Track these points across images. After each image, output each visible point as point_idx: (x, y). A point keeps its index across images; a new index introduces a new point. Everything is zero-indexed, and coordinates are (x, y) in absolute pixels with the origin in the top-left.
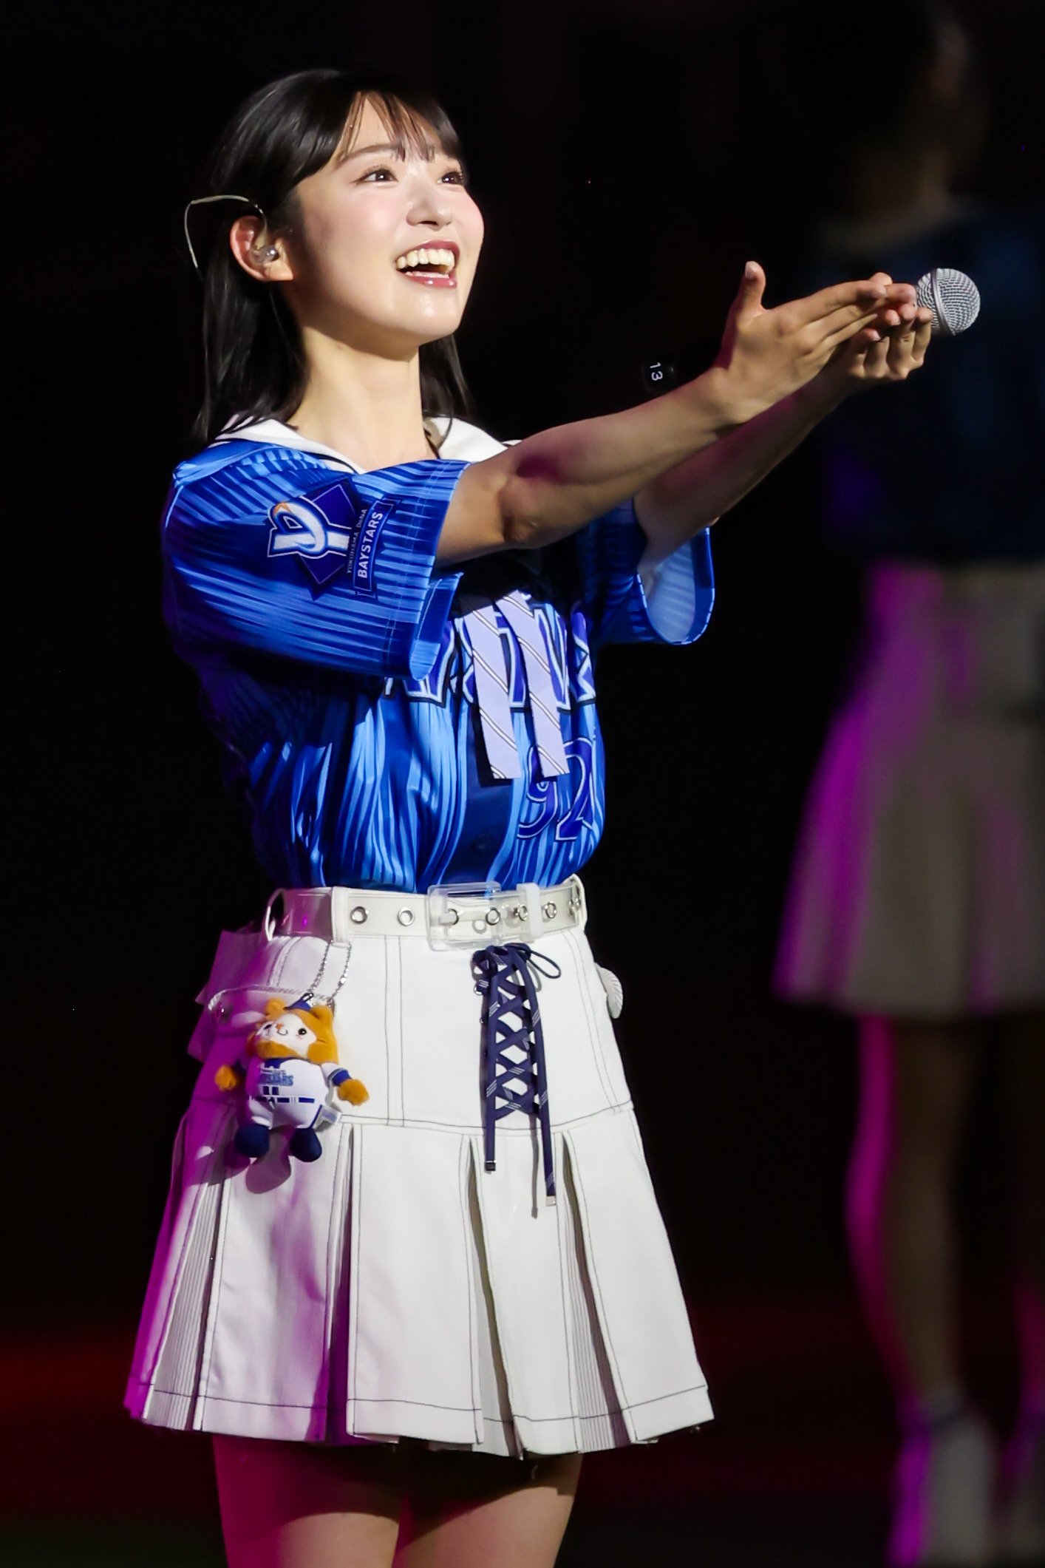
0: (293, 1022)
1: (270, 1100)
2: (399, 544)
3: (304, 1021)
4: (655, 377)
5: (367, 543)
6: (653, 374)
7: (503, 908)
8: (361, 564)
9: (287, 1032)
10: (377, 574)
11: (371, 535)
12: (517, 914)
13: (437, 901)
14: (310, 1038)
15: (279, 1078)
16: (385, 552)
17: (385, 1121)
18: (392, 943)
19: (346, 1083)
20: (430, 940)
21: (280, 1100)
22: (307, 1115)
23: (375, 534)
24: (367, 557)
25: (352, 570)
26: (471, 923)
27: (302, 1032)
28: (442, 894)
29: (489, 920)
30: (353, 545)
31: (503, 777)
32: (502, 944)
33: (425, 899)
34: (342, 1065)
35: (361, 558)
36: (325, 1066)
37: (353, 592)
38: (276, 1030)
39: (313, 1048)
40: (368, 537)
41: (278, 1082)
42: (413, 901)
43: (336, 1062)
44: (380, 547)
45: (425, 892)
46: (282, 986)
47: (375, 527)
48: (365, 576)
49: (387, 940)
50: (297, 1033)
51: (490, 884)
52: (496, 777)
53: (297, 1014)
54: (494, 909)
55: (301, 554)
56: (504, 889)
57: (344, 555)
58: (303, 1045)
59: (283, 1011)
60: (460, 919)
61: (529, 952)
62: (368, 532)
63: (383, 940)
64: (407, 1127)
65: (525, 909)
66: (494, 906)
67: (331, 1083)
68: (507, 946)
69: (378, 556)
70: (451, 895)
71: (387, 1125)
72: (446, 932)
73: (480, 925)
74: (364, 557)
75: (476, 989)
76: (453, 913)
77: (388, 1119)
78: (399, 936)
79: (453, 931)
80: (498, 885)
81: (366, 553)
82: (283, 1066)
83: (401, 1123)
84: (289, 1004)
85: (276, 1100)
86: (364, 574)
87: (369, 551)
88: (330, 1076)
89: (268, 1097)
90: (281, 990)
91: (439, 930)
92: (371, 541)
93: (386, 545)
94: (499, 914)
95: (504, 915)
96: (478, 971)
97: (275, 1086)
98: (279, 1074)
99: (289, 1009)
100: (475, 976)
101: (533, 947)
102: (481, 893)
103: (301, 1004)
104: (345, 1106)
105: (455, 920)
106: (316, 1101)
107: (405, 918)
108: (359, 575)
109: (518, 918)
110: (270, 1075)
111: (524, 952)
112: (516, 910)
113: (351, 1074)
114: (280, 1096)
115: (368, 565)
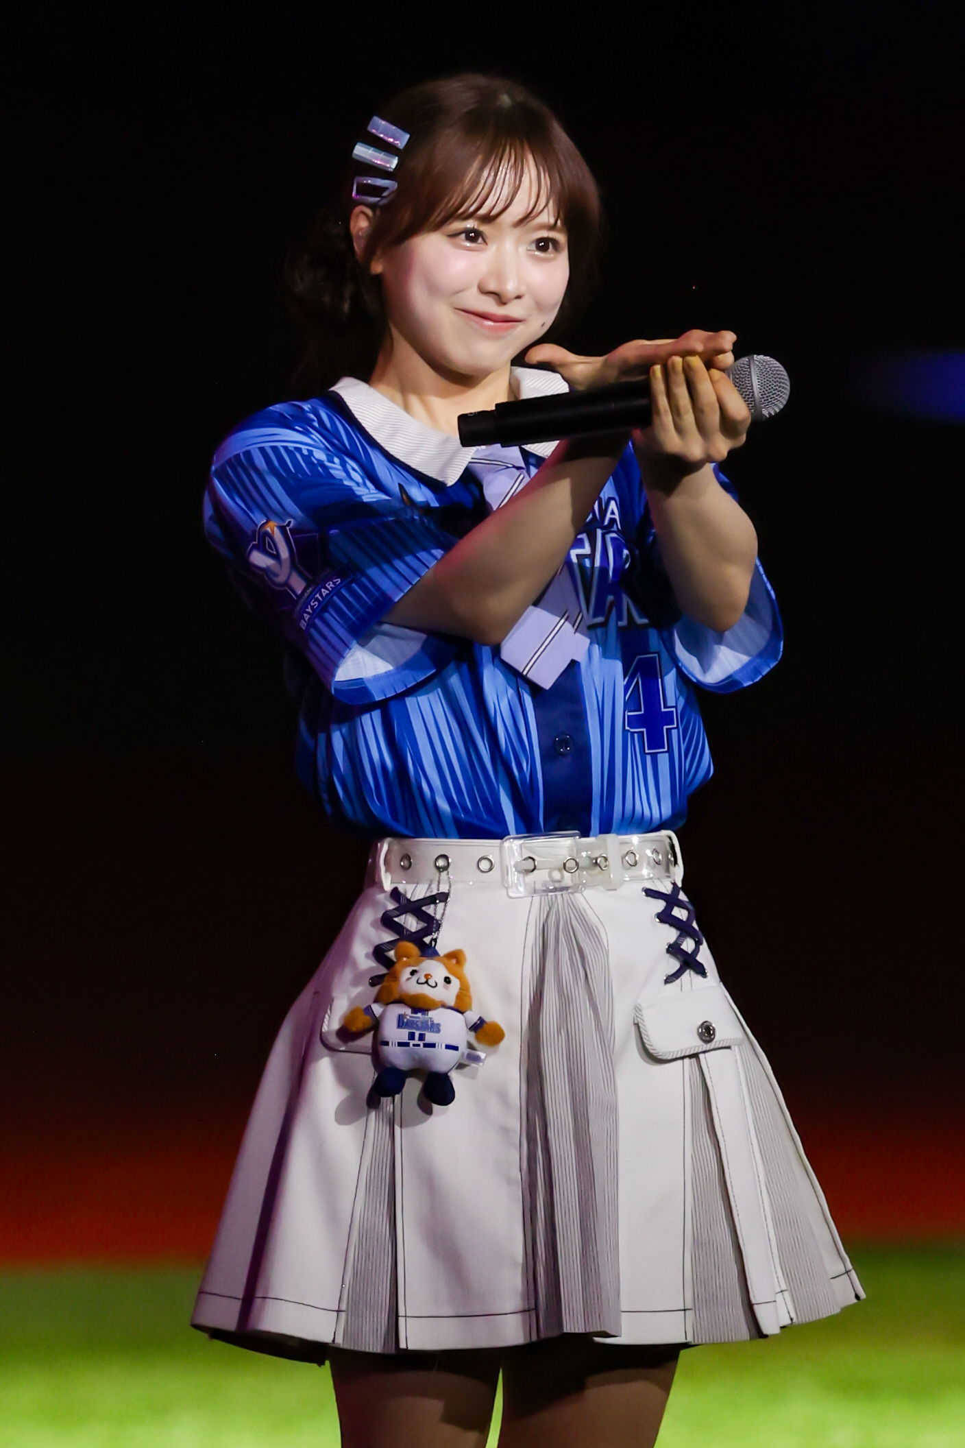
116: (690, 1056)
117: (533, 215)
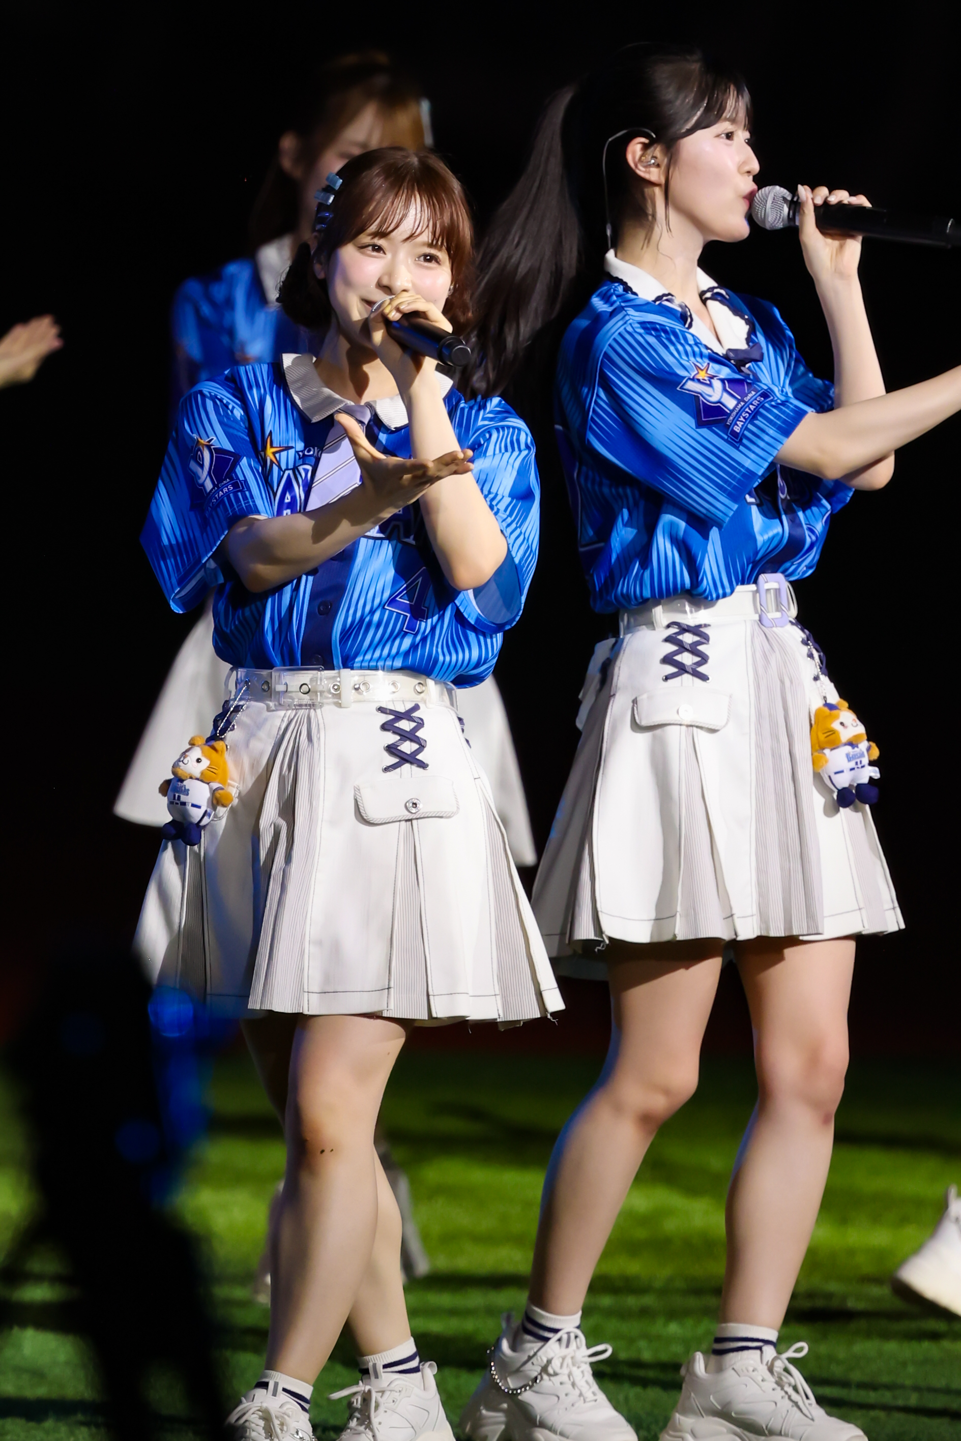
116: (406, 821)
117: (416, 234)
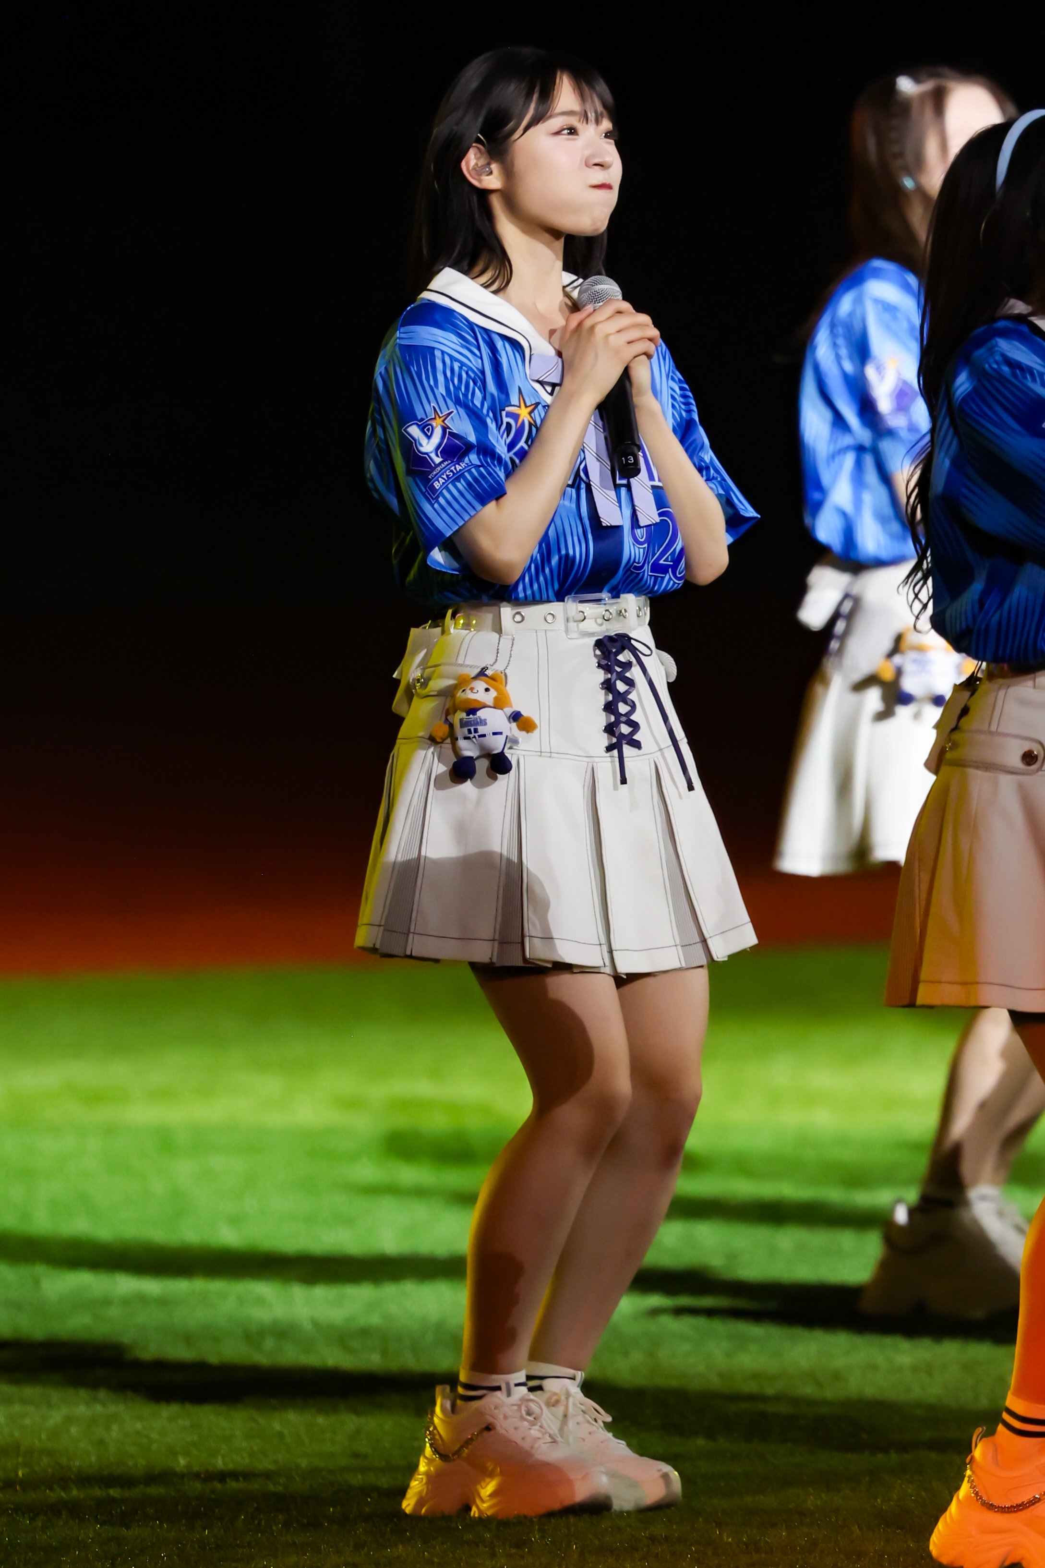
0: (480, 685)
1: (473, 738)
2: (470, 489)
3: (487, 683)
4: (631, 461)
5: (452, 471)
6: (629, 462)
7: (613, 609)
8: (440, 479)
9: (478, 691)
10: (445, 492)
11: (458, 470)
12: (621, 614)
13: (571, 607)
14: (493, 693)
15: (477, 721)
16: (458, 484)
17: (539, 754)
18: (541, 635)
19: (522, 719)
20: (567, 631)
21: (480, 736)
22: (497, 744)
23: (460, 470)
24: (447, 479)
25: (433, 478)
26: (594, 620)
27: (487, 690)
28: (574, 601)
29: (605, 618)
30: (442, 465)
31: (609, 525)
32: (613, 634)
33: (564, 605)
34: (516, 708)
35: (442, 476)
36: (505, 709)
37: (424, 490)
38: (470, 691)
39: (496, 699)
40: (455, 469)
41: (477, 724)
42: (556, 607)
43: (511, 706)
44: (457, 479)
45: (563, 601)
46: (467, 663)
47: (464, 467)
48: (437, 488)
49: (538, 633)
50: (484, 691)
51: (605, 595)
52: (604, 525)
53: (481, 680)
54: (607, 610)
55: (414, 445)
56: (613, 597)
57: (433, 465)
58: (488, 698)
59: (472, 680)
60: (586, 618)
61: (630, 639)
62: (457, 466)
63: (535, 633)
64: (553, 757)
65: (626, 611)
66: (607, 609)
67: (511, 720)
68: (616, 635)
69: (453, 482)
70: (581, 602)
71: (540, 756)
72: (578, 626)
73: (600, 621)
74: (445, 477)
75: (597, 665)
76: (581, 613)
77: (541, 752)
78: (546, 630)
79: (583, 626)
80: (610, 595)
81: (447, 476)
82: (479, 713)
83: (549, 755)
84: (472, 676)
85: (477, 737)
86: (438, 486)
87: (450, 476)
88: (510, 715)
89: (472, 736)
90: (468, 666)
91: (572, 625)
92: (455, 472)
93: (462, 481)
94: (611, 614)
95: (614, 613)
96: (598, 652)
97: (475, 727)
98: (477, 719)
99: (476, 678)
100: (595, 655)
101: (631, 635)
102: (598, 601)
103: (482, 673)
104: (521, 735)
105: (583, 618)
106: (503, 733)
107: (550, 618)
108: (434, 484)
109: (622, 617)
110: (471, 721)
111: (626, 638)
112: (621, 612)
113: (522, 713)
114: (479, 734)
115: (443, 483)
